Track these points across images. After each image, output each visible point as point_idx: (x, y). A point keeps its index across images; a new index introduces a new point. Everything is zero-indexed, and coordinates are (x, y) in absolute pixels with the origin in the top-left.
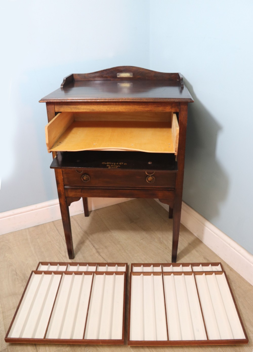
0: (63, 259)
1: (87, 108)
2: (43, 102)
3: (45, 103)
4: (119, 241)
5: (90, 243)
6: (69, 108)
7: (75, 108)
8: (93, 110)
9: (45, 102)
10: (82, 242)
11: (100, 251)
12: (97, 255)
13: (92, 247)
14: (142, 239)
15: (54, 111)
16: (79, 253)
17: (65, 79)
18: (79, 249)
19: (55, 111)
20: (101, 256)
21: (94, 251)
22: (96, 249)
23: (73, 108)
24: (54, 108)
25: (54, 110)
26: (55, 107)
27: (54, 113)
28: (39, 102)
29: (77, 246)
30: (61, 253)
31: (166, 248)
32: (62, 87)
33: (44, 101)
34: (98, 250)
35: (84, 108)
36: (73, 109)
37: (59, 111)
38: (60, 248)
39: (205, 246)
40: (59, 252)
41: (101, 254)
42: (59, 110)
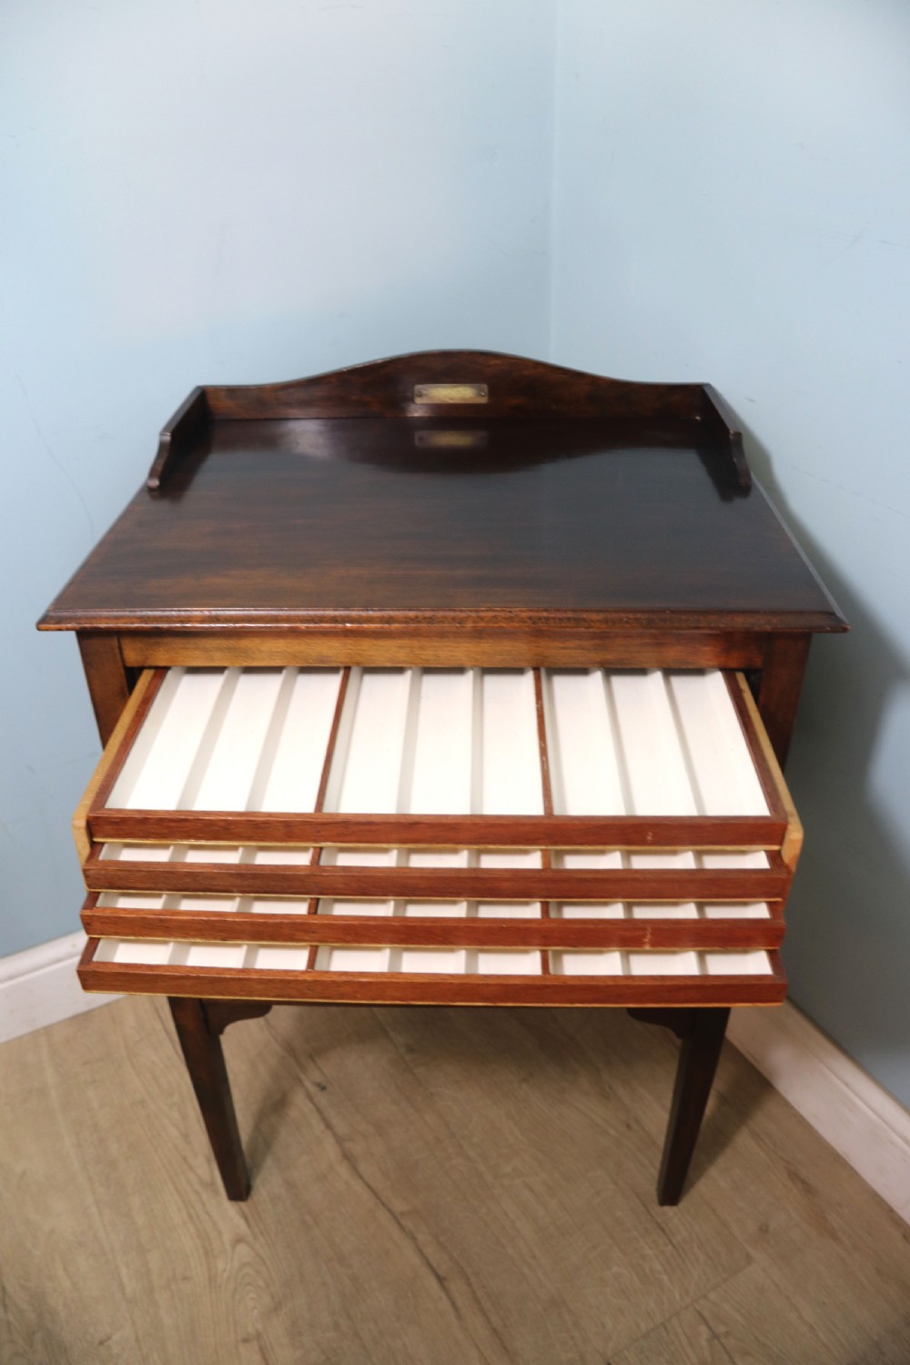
0: (205, 1196)
1: (288, 650)
2: (60, 630)
3: (73, 634)
4: (432, 1094)
5: (311, 1106)
6: (197, 648)
7: (229, 649)
8: (323, 662)
9: (68, 629)
10: (275, 1105)
11: (357, 1148)
12: (343, 1170)
13: (322, 1126)
14: (524, 1080)
15: (120, 664)
16: (269, 1162)
17: (168, 438)
18: (265, 1139)
19: (123, 661)
20: (362, 1178)
21: (331, 1150)
22: (339, 1140)
23: (219, 649)
24: (117, 651)
25: (119, 657)
26: (124, 647)
27: (122, 671)
28: (39, 629)
29: (257, 1128)
30: (191, 1168)
31: (628, 1126)
32: (155, 483)
33: (63, 626)
34: (348, 1145)
35: (274, 650)
36: (218, 655)
37: (146, 665)
38: (186, 1136)
39: (787, 1105)
40: (185, 1159)
41: (362, 1167)
42: (147, 658)
